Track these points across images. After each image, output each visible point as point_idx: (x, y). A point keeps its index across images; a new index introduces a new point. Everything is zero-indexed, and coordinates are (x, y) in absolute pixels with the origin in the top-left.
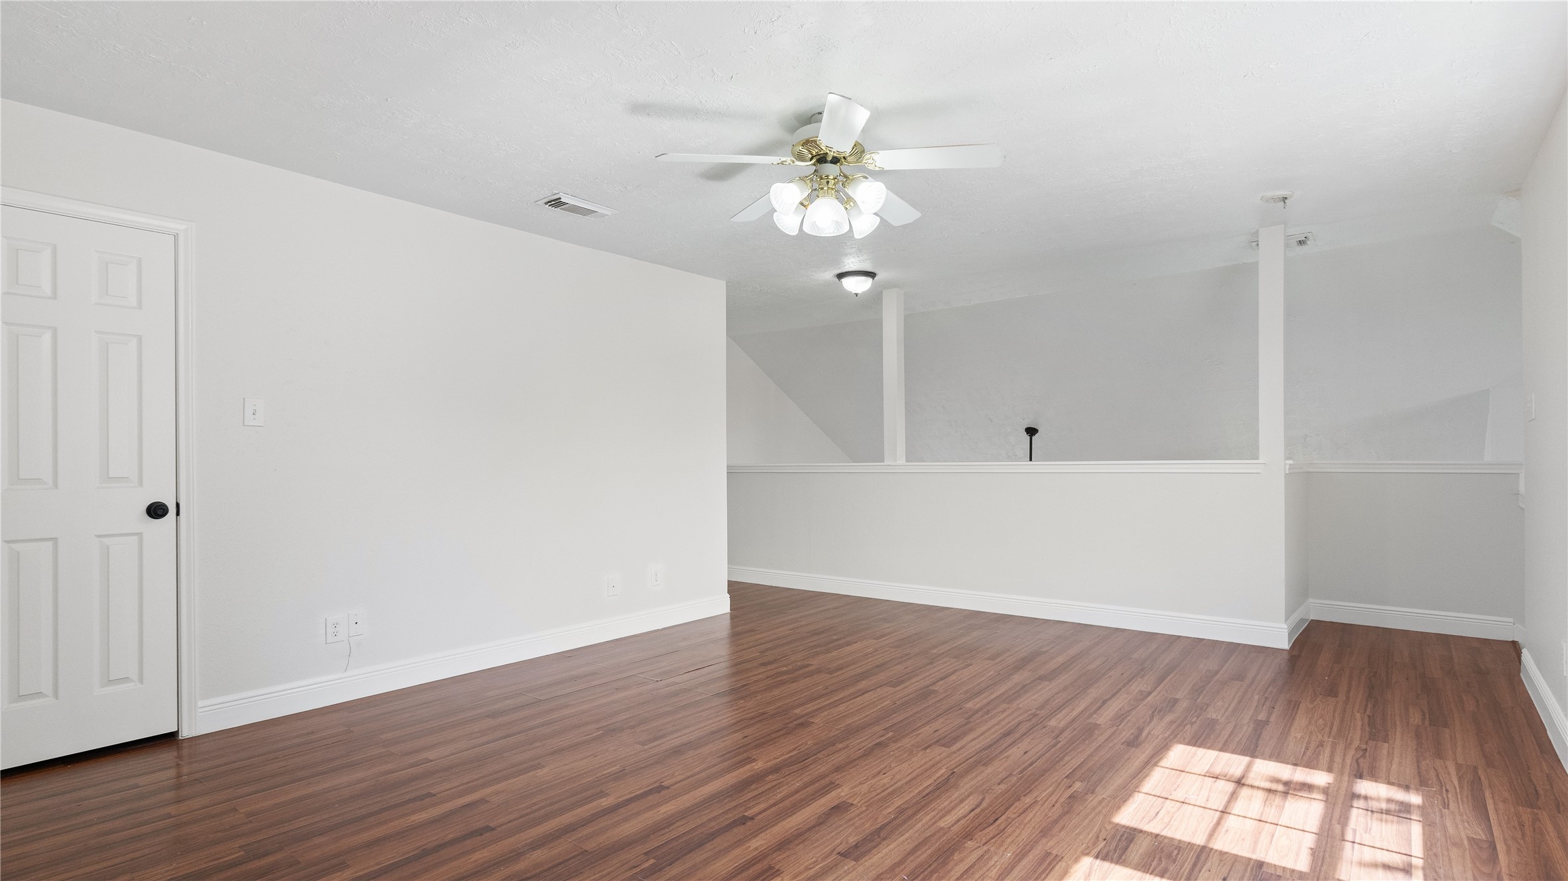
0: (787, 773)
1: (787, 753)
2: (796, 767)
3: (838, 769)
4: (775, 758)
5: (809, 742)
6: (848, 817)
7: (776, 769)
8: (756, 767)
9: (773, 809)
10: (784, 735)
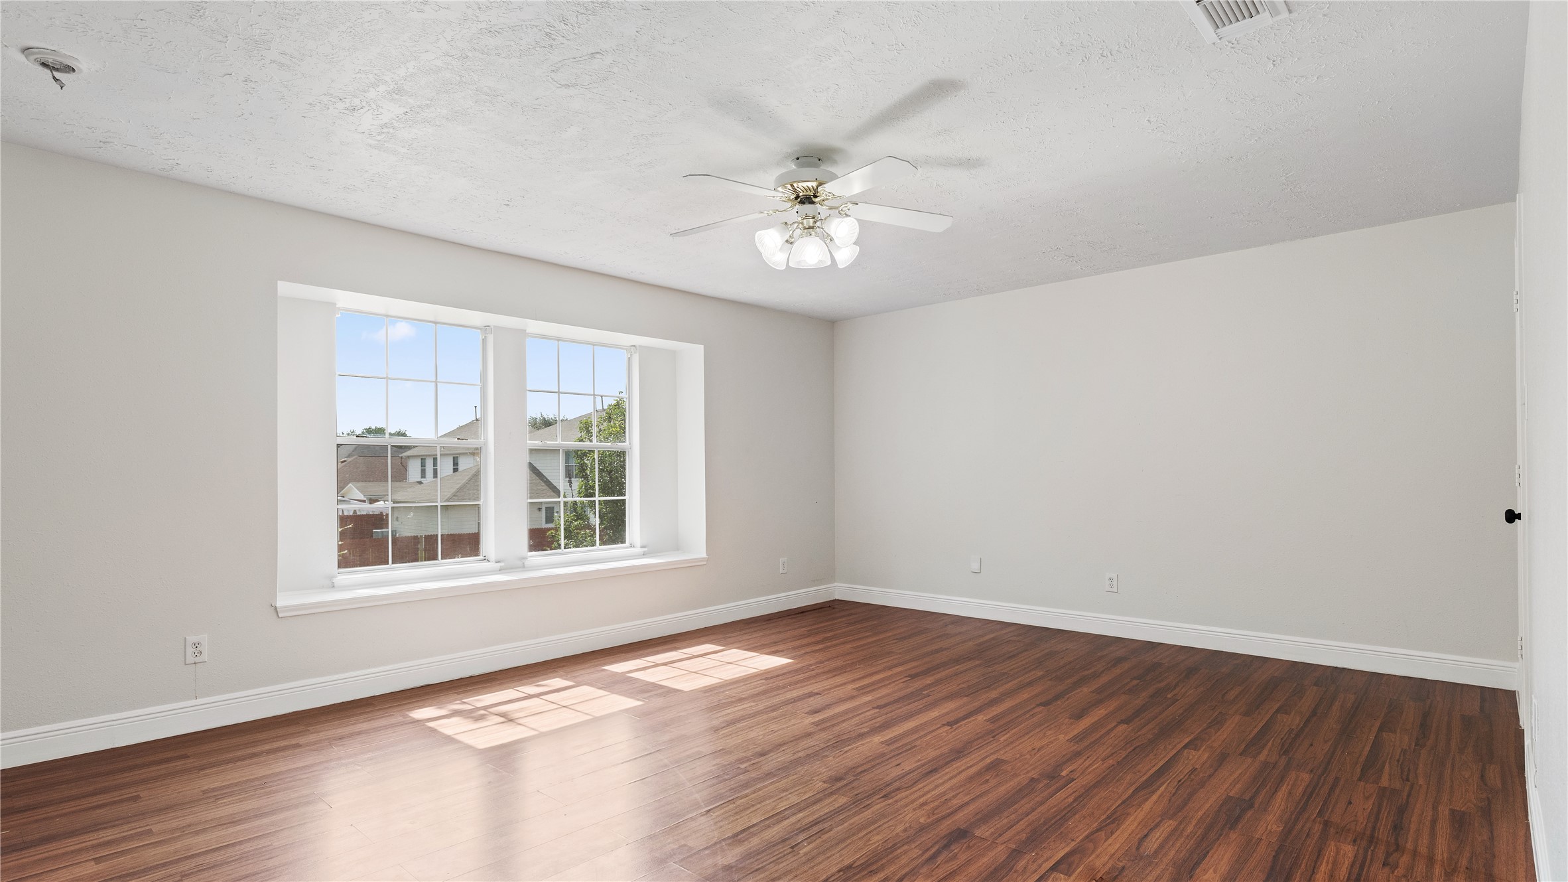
0: (852, 733)
1: (853, 748)
2: (845, 737)
3: (809, 735)
4: (863, 744)
5: (831, 758)
6: (810, 708)
7: (861, 736)
8: (879, 737)
9: (860, 712)
10: (858, 766)
